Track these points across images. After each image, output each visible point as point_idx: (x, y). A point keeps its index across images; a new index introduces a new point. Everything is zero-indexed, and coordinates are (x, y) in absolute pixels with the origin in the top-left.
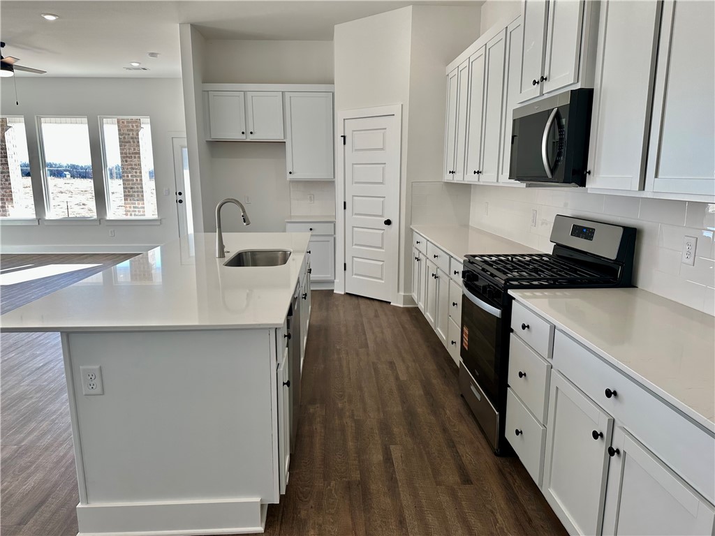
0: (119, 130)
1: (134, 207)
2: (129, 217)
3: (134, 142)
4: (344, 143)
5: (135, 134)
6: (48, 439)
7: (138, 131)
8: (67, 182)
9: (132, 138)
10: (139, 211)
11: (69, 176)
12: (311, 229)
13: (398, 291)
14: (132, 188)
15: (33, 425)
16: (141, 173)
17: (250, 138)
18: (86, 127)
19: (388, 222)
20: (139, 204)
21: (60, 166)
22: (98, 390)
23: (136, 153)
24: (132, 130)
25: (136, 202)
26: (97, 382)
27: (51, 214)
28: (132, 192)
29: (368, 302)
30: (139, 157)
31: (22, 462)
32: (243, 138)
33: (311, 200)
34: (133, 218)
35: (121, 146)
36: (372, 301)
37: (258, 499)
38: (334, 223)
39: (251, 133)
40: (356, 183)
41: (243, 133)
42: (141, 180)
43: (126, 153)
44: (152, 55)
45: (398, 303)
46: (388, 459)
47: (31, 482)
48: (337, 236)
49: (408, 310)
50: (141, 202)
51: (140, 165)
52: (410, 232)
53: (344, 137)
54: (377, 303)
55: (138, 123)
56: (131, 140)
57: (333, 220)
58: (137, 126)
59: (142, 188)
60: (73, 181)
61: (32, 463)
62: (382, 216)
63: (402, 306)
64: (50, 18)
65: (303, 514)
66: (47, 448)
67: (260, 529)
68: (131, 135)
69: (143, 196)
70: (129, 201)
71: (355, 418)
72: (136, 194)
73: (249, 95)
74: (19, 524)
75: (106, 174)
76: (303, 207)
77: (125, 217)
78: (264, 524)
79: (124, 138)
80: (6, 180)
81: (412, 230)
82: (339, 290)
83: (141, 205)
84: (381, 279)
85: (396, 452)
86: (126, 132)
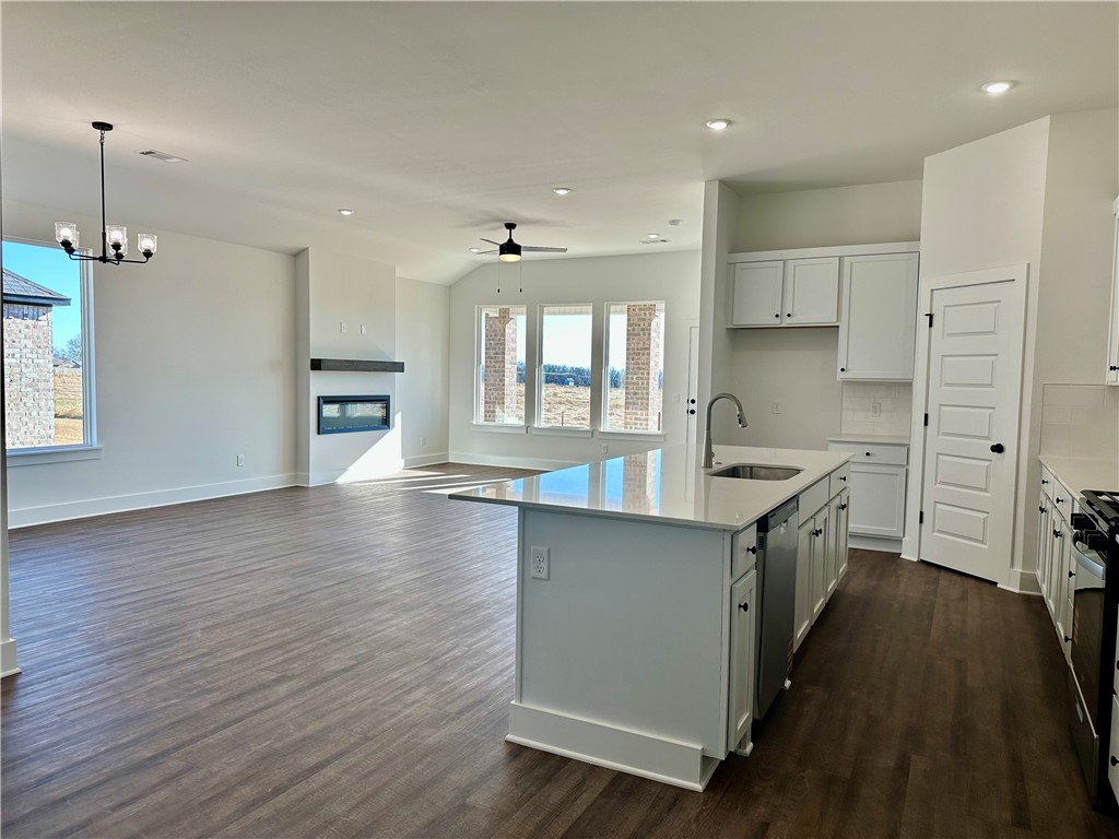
0: (629, 320)
1: (636, 419)
2: (628, 431)
3: (644, 334)
4: (931, 325)
5: (646, 323)
6: (498, 648)
7: (651, 320)
8: (569, 390)
9: (643, 330)
10: (641, 425)
11: (572, 384)
12: (868, 454)
13: (1012, 565)
14: (635, 394)
15: (486, 633)
16: (648, 374)
17: (787, 322)
18: (589, 318)
19: (998, 449)
20: (642, 414)
21: (564, 371)
22: (544, 575)
23: (645, 349)
24: (644, 320)
25: (639, 412)
26: (544, 565)
27: (541, 422)
28: (637, 398)
29: (955, 577)
30: (649, 354)
31: (471, 663)
32: (776, 322)
33: (875, 412)
34: (633, 431)
35: (628, 340)
36: (964, 579)
37: (700, 748)
38: (908, 447)
39: (789, 315)
40: (947, 384)
41: (777, 316)
42: (648, 383)
43: (633, 349)
44: (674, 222)
45: (1010, 584)
46: (903, 767)
47: (475, 682)
48: (910, 467)
49: (1027, 599)
50: (644, 412)
51: (648, 364)
52: (1037, 466)
53: (931, 316)
54: (972, 582)
55: (652, 308)
56: (642, 333)
57: (906, 442)
58: (650, 314)
59: (648, 394)
60: (575, 389)
61: (479, 666)
62: (988, 438)
63: (1017, 591)
64: (562, 192)
65: (757, 789)
66: (494, 656)
67: (699, 787)
68: (642, 326)
69: (647, 404)
70: (630, 410)
71: (871, 713)
72: (640, 401)
73: (790, 264)
74: (459, 714)
75: (606, 381)
76: (862, 422)
77: (623, 430)
78: (704, 784)
79: (634, 329)
80: (501, 380)
81: (1041, 464)
82: (909, 554)
83: (644, 417)
84: (982, 542)
85: (919, 764)
86: (636, 321)
